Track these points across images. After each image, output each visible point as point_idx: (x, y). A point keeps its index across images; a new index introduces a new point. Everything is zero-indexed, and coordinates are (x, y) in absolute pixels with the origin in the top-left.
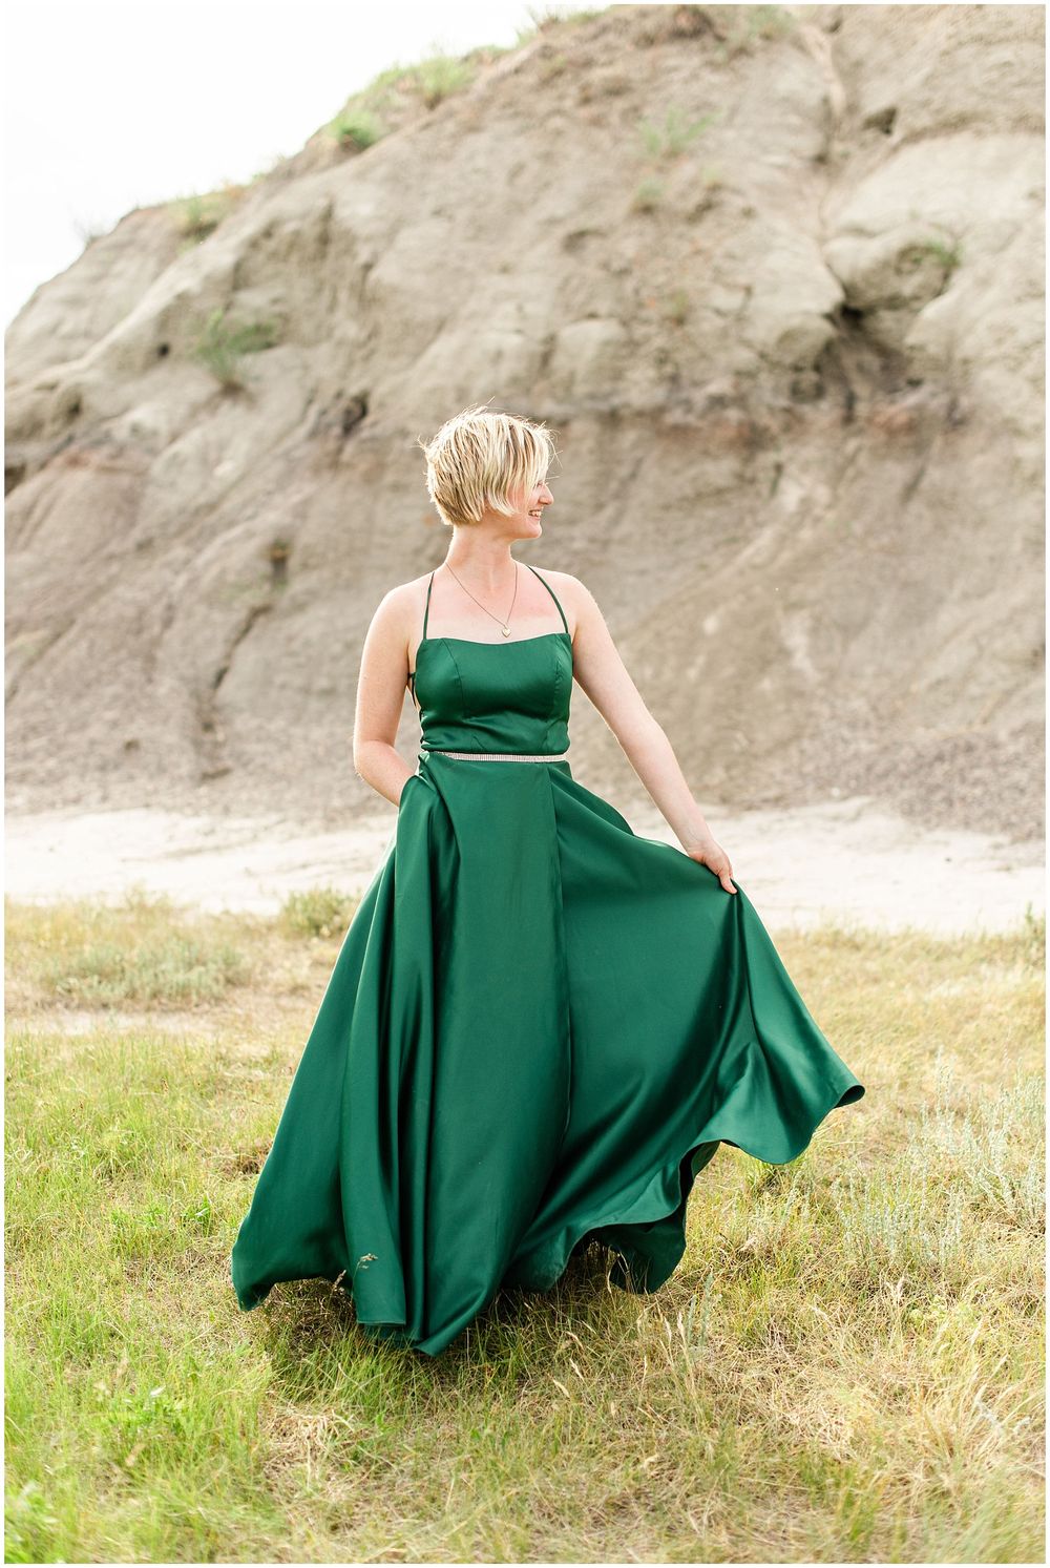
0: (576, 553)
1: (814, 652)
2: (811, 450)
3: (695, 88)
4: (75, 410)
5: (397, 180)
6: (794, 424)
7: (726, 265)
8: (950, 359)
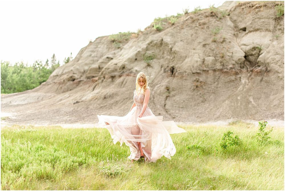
0: (213, 89)
1: (254, 102)
2: (244, 75)
3: (216, 24)
4: (124, 68)
5: (172, 35)
6: (241, 71)
7: (229, 49)
8: (265, 63)
